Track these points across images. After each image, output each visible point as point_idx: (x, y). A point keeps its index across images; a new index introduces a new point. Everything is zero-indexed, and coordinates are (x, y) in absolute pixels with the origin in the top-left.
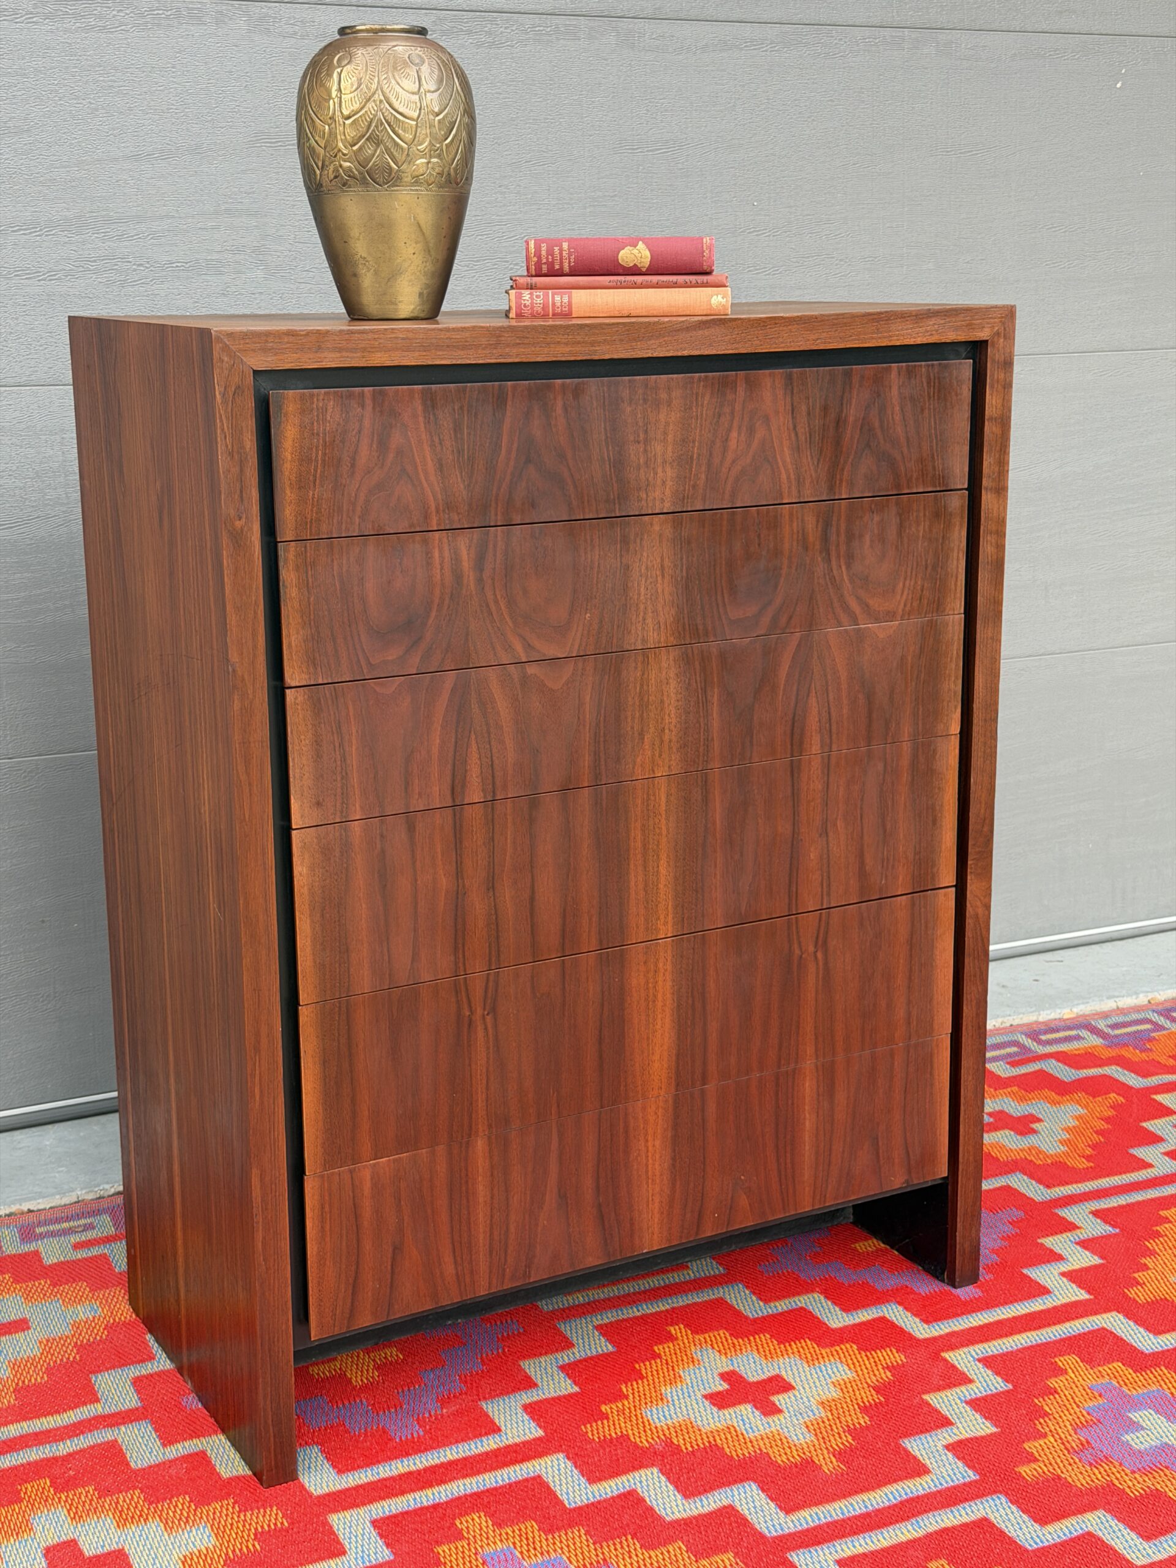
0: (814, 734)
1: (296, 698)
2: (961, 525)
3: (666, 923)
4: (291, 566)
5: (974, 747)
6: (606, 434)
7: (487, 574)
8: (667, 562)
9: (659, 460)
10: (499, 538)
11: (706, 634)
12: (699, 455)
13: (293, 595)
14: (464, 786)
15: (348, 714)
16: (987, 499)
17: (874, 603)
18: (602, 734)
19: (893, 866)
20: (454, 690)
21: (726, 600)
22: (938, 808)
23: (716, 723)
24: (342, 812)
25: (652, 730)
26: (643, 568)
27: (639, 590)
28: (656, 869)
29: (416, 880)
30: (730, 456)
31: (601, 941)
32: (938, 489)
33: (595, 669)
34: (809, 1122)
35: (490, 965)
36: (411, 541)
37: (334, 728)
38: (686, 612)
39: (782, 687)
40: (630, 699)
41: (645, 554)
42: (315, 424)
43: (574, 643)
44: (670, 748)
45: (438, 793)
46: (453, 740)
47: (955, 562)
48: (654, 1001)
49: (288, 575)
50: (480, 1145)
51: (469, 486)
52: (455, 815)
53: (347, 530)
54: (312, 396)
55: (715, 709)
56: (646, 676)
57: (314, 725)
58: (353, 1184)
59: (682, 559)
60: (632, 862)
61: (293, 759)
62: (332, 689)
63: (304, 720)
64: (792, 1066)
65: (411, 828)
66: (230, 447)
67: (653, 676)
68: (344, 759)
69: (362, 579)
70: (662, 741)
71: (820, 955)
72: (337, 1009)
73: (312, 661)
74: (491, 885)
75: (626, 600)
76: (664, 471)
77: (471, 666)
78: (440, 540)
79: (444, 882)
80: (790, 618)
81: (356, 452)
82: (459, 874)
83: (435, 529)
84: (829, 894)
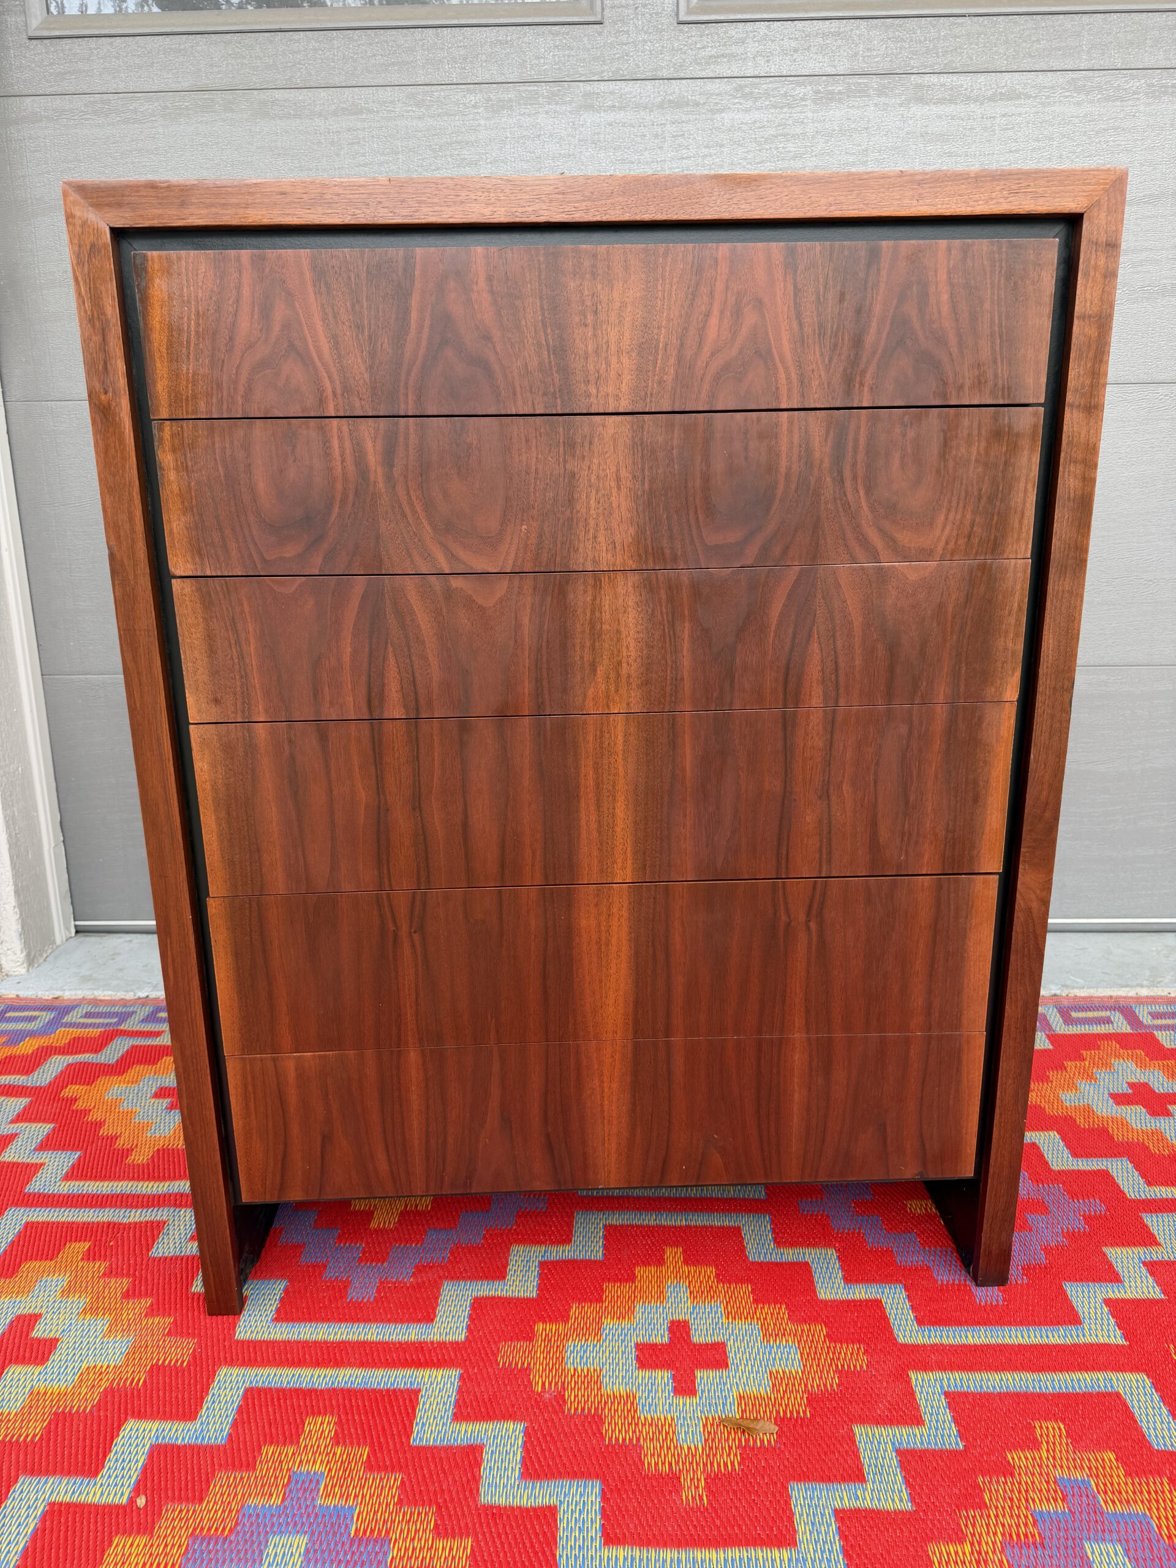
0: (814, 684)
1: (183, 589)
2: (1032, 450)
3: (624, 868)
4: (167, 444)
5: (1037, 719)
6: (543, 314)
7: (397, 471)
8: (624, 473)
9: (613, 348)
10: (411, 430)
11: (675, 559)
12: (666, 345)
13: (172, 478)
14: (382, 698)
15: (242, 612)
16: (1072, 419)
17: (904, 538)
18: (544, 660)
19: (917, 842)
20: (365, 597)
21: (701, 518)
22: (981, 783)
23: (686, 662)
24: (243, 712)
25: (606, 662)
26: (593, 477)
27: (588, 503)
28: (611, 811)
29: (331, 791)
30: (707, 350)
31: (546, 877)
32: (1001, 402)
33: (535, 589)
34: (797, 1096)
35: (419, 884)
36: (304, 427)
37: (228, 623)
38: (648, 533)
39: (773, 628)
40: (578, 626)
41: (595, 461)
42: (185, 290)
43: (507, 557)
44: (629, 684)
45: (352, 704)
46: (367, 650)
47: (1021, 495)
48: (607, 945)
49: (166, 458)
50: (413, 1056)
51: (371, 367)
52: (373, 729)
53: (229, 410)
54: (179, 258)
55: (686, 645)
56: (598, 602)
57: (205, 619)
58: (276, 1072)
59: (643, 470)
60: (582, 800)
61: (185, 652)
62: (223, 582)
63: (194, 613)
64: (776, 1036)
65: (323, 738)
66: (89, 313)
67: (606, 602)
68: (241, 657)
69: (249, 465)
70: (618, 676)
71: (813, 925)
72: (247, 906)
73: (197, 550)
74: (417, 803)
75: (572, 512)
76: (619, 362)
77: (384, 572)
78: (340, 429)
79: (363, 796)
80: (787, 549)
81: (234, 324)
82: (380, 788)
83: (333, 415)
84: (829, 862)
